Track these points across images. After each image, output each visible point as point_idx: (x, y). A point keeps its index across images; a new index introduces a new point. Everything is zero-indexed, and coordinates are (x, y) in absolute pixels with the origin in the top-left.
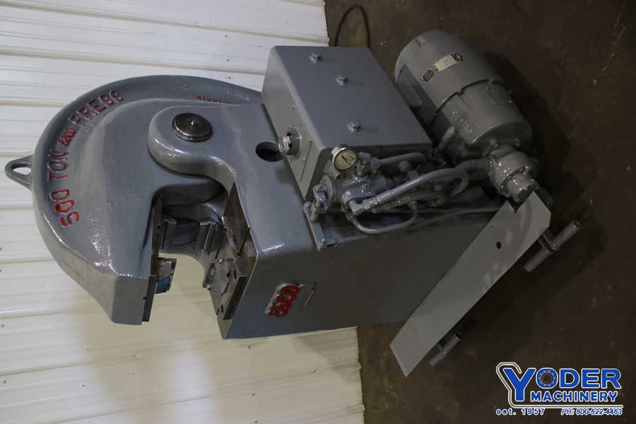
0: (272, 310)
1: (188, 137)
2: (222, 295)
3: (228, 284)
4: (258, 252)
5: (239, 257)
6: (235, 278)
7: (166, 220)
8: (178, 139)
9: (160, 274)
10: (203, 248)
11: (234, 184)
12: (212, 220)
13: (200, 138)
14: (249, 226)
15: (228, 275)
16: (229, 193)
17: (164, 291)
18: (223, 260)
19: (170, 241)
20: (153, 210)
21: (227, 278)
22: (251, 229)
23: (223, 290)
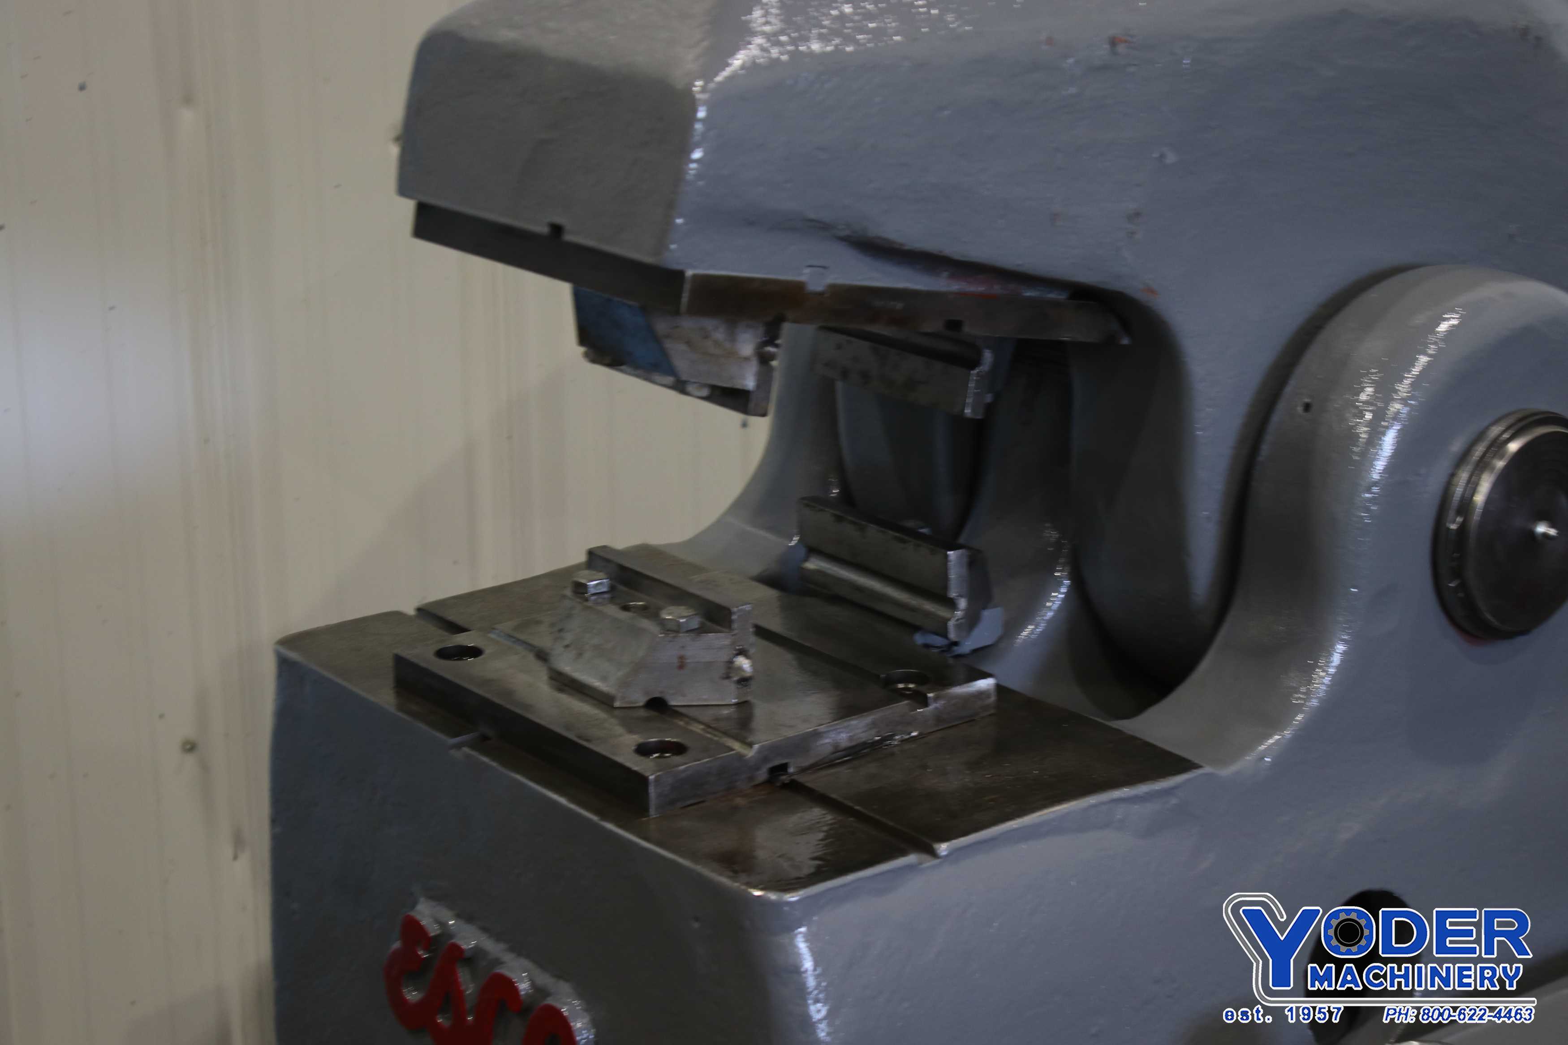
0: (430, 942)
1: (1465, 506)
2: (542, 656)
3: (604, 701)
4: (792, 897)
5: (762, 775)
6: (643, 750)
7: (988, 356)
8: (1457, 446)
9: (688, 324)
10: (813, 551)
11: (1181, 765)
12: (972, 620)
13: (1458, 573)
14: (943, 848)
15: (657, 705)
16: (1130, 726)
17: (585, 336)
18: (744, 681)
19: (865, 376)
20: (1053, 296)
21: (642, 700)
22: (929, 862)
23: (568, 666)
